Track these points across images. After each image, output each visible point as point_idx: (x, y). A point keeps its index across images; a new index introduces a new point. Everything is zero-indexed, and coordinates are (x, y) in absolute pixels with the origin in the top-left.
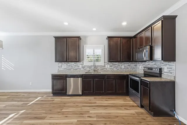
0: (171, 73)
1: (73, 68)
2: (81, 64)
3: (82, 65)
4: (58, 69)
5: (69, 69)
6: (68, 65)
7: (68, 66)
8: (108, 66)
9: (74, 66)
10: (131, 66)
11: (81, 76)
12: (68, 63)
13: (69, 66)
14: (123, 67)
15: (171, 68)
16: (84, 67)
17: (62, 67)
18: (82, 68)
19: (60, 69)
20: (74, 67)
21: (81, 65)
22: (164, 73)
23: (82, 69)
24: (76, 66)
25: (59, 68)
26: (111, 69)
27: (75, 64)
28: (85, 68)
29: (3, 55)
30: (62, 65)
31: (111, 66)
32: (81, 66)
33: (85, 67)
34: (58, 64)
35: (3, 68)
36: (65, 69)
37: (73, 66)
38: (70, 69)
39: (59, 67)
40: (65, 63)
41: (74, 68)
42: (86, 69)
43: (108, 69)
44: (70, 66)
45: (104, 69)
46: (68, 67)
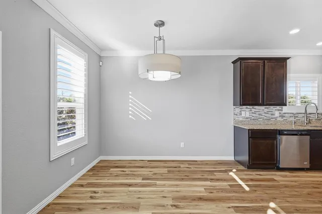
1: (263, 117)
2: (278, 110)
3: (280, 112)
4: (234, 119)
5: (256, 119)
6: (253, 110)
7: (253, 113)
9: (265, 113)
12: (253, 108)
13: (255, 113)
16: (284, 115)
17: (241, 114)
18: (280, 116)
19: (237, 118)
21: (278, 112)
23: (279, 119)
24: (268, 113)
25: (235, 116)
27: (266, 110)
28: (284, 117)
29: (130, 93)
30: (241, 111)
32: (277, 114)
33: (286, 115)
35: (130, 116)
36: (247, 118)
37: (262, 113)
39: (236, 115)
40: (247, 108)
42: (287, 119)
44: (257, 113)
46: (253, 115)
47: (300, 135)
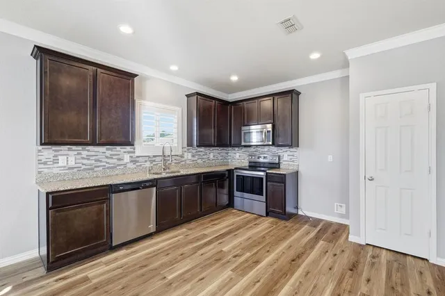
0: (293, 161)
2: (129, 152)
3: (131, 155)
4: (40, 173)
5: (89, 169)
6: (85, 153)
7: (83, 158)
8: (188, 156)
9: (107, 157)
10: (221, 154)
11: (155, 183)
12: (83, 150)
13: (88, 159)
14: (211, 156)
15: (293, 156)
16: (137, 159)
17: (56, 161)
18: (131, 161)
20: (106, 160)
21: (129, 155)
22: (284, 163)
23: (131, 166)
24: (112, 158)
25: (42, 166)
26: (193, 161)
27: (108, 153)
28: (138, 162)
30: (56, 156)
31: (193, 156)
32: (127, 158)
33: (140, 159)
34: (39, 151)
36: (70, 168)
37: (100, 157)
38: (92, 169)
39: (45, 163)
40: (69, 150)
41: (104, 164)
42: (141, 165)
43: (188, 162)
44: (92, 158)
45: (182, 161)
46: (85, 161)
47: (143, 188)
